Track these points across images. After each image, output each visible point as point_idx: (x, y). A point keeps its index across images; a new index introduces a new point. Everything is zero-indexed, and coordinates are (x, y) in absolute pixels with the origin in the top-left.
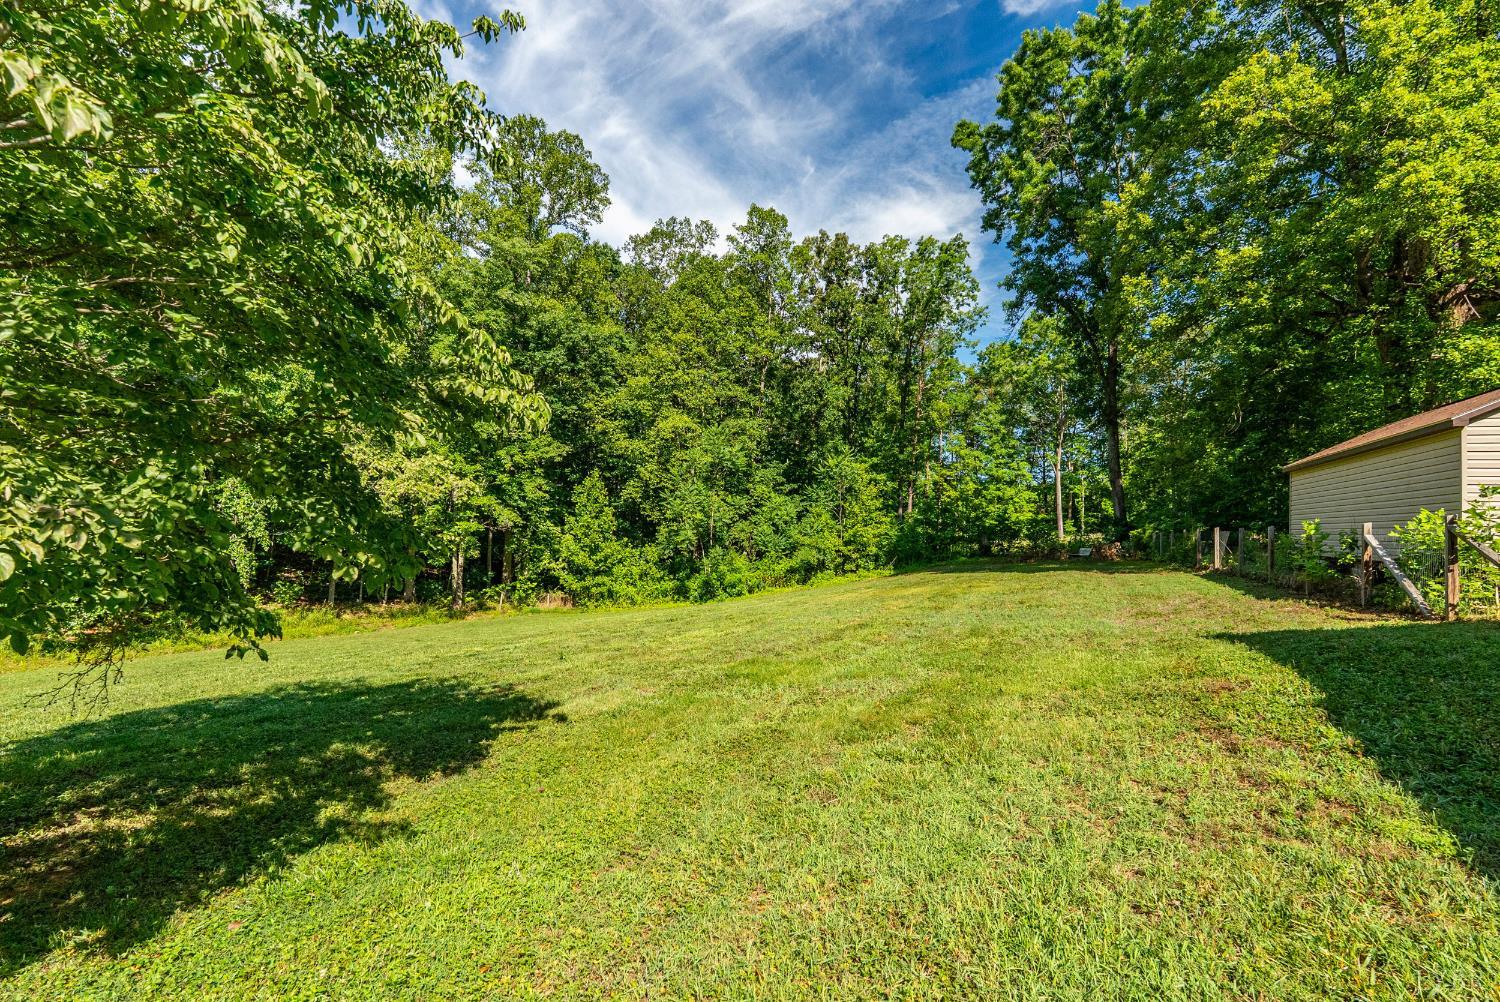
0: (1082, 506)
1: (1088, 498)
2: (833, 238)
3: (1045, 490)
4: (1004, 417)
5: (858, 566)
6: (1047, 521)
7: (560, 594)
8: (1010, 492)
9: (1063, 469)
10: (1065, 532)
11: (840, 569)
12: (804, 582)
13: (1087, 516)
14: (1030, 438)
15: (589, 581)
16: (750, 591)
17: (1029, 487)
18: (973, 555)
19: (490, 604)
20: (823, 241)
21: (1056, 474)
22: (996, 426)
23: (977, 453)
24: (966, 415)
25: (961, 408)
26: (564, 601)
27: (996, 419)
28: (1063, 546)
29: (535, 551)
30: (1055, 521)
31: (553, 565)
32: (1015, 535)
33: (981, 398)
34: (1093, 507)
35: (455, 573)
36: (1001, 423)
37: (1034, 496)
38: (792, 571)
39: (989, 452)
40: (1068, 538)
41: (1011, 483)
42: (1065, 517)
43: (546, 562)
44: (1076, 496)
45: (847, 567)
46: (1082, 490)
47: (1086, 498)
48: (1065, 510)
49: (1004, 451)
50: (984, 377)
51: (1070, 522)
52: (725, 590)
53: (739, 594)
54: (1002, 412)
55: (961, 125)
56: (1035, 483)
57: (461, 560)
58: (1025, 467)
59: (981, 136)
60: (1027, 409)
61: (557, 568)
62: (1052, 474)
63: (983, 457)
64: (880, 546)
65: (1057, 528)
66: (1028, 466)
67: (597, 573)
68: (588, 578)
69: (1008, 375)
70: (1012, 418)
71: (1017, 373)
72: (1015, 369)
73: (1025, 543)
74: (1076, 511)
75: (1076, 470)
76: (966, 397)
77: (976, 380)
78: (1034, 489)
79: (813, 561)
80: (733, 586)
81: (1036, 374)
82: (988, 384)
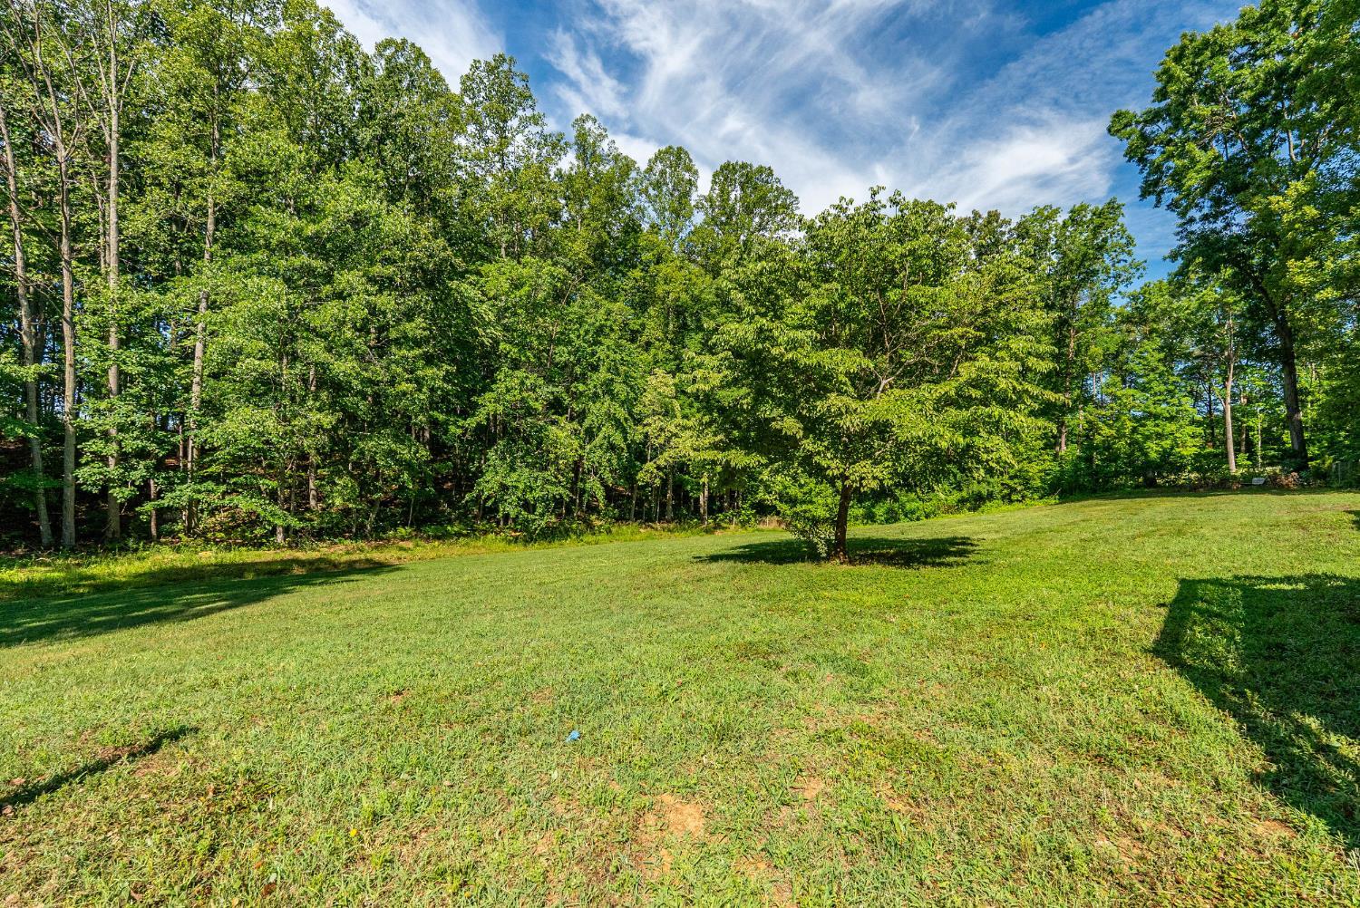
0: (1258, 439)
1: (1266, 431)
2: (985, 215)
3: (1212, 423)
4: (1162, 355)
5: (1023, 497)
6: (1216, 456)
7: (776, 518)
8: (1171, 427)
9: (1234, 401)
10: (1238, 466)
11: (1008, 499)
12: (974, 509)
13: (1264, 449)
14: (1192, 373)
15: (799, 508)
16: (927, 516)
17: (1193, 422)
18: (1138, 486)
19: (723, 525)
20: (975, 220)
21: (1224, 407)
22: (1154, 364)
23: (1132, 391)
24: (1116, 356)
25: (1113, 349)
26: (780, 523)
27: (1154, 358)
28: (1235, 477)
29: (752, 487)
30: (1225, 455)
31: (767, 497)
32: (1181, 468)
33: (1136, 335)
34: (1270, 438)
35: (702, 502)
36: (1159, 360)
37: (1200, 430)
38: (962, 501)
39: (1144, 389)
40: (1241, 471)
41: (1172, 419)
42: (1237, 451)
43: (761, 495)
44: (1250, 429)
45: (1014, 497)
46: (1258, 423)
47: (1264, 430)
48: (1237, 444)
49: (1163, 388)
50: (1139, 315)
51: (1243, 456)
52: (906, 516)
53: (918, 519)
54: (1161, 349)
55: (1118, 116)
56: (1199, 417)
57: (706, 493)
58: (1188, 402)
59: (1138, 123)
60: (1189, 344)
61: (770, 499)
62: (1221, 407)
63: (1138, 394)
64: (1043, 481)
65: (1227, 462)
66: (1191, 401)
67: (804, 502)
68: (798, 506)
69: (1164, 312)
70: (1170, 353)
71: (1179, 309)
72: (1174, 306)
73: (1194, 476)
74: (1250, 445)
75: (1249, 402)
76: (1118, 337)
77: (1128, 320)
78: (1199, 424)
79: (985, 493)
80: (913, 512)
81: (1199, 308)
82: (1143, 321)
